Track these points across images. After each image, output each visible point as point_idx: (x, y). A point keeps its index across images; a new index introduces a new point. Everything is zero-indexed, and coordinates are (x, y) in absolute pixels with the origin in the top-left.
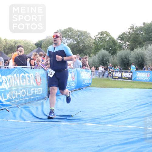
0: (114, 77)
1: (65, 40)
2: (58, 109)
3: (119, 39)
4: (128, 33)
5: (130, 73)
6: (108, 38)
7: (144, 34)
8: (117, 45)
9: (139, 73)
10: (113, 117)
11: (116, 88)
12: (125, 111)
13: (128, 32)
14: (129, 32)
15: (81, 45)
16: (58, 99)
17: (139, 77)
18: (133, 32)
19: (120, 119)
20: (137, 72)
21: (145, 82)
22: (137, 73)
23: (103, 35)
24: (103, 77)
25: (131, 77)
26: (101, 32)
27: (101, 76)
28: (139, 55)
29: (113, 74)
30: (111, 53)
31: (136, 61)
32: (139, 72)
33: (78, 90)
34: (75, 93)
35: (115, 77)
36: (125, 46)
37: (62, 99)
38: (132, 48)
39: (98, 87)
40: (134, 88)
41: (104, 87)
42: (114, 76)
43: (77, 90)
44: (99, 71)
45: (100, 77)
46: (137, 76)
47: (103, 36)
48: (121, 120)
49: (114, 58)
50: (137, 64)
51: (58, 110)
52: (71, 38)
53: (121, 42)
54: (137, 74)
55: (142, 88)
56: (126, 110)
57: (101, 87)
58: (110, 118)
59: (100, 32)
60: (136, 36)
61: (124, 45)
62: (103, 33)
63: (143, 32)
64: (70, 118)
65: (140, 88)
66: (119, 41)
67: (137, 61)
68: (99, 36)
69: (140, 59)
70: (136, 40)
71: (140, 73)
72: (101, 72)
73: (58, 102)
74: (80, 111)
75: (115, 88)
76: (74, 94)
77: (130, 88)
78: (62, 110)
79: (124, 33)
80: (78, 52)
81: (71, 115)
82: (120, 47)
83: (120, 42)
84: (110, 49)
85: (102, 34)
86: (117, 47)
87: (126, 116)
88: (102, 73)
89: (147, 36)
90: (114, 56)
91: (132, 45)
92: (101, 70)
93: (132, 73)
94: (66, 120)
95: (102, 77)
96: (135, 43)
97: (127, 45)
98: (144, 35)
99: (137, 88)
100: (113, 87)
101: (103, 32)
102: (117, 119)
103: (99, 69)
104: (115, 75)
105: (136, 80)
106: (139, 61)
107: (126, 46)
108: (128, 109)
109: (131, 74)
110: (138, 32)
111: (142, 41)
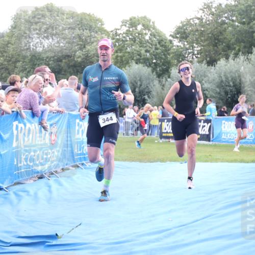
0: (164, 135)
1: (38, 40)
2: (22, 218)
3: (177, 37)
4: (197, 21)
5: (204, 122)
6: (149, 35)
7: (237, 24)
8: (172, 51)
9: (226, 123)
10: (166, 237)
11: (171, 160)
12: (197, 221)
13: (198, 19)
14: (201, 19)
15: (78, 53)
16: (21, 193)
17: (227, 133)
18: (211, 18)
19: (183, 240)
20: (223, 119)
21: (245, 145)
22: (223, 122)
23: (136, 26)
24: (137, 135)
25: (207, 133)
26: (131, 19)
27: (130, 132)
28: (229, 75)
29: (161, 125)
30: (157, 73)
31: (219, 93)
32: (227, 120)
33: (74, 168)
34: (65, 177)
35: (167, 133)
36: (191, 55)
37: (32, 192)
38: (208, 59)
39: (125, 160)
40: (216, 160)
41: (140, 161)
42: (164, 131)
43: (71, 168)
44: (127, 120)
45: (127, 134)
46: (223, 129)
47: (136, 29)
48: (187, 245)
49: (163, 86)
50: (222, 100)
51: (22, 221)
52: (52, 35)
53: (182, 46)
54: (223, 125)
55: (235, 161)
56: (199, 218)
57: (132, 160)
58: (157, 240)
59: (128, 19)
60: (219, 28)
61: (189, 51)
62: (133, 20)
63: (234, 18)
64: (54, 242)
65: (232, 161)
66: (176, 42)
67: (223, 93)
68: (125, 29)
69: (230, 86)
70: (218, 40)
71: (230, 122)
72: (130, 121)
73: (20, 200)
74: (80, 224)
75: (168, 162)
76: (62, 180)
77: (206, 161)
78: (33, 222)
79: (188, 23)
80: (71, 70)
81: (57, 235)
82: (180, 57)
83: (179, 44)
84: (154, 61)
85: (133, 23)
86: (172, 58)
87: (199, 234)
88: (134, 123)
89: (246, 27)
90: (164, 80)
91: (210, 51)
92: (132, 116)
93: (209, 124)
94: (42, 247)
95: (134, 134)
96: (215, 45)
97: (196, 52)
98: (238, 26)
99: (223, 161)
100: (162, 161)
101: (135, 18)
102: (174, 242)
103: (125, 114)
104: (167, 128)
105: (220, 141)
106: (226, 93)
107: (193, 54)
108: (202, 216)
109: (207, 126)
110: (224, 19)
111: (233, 40)
